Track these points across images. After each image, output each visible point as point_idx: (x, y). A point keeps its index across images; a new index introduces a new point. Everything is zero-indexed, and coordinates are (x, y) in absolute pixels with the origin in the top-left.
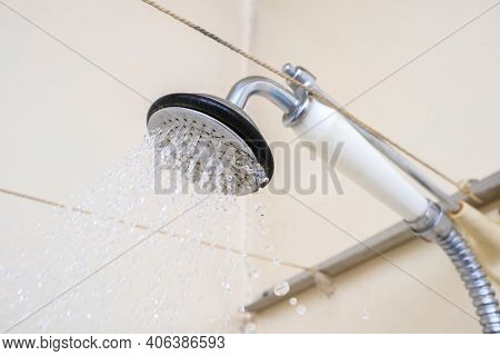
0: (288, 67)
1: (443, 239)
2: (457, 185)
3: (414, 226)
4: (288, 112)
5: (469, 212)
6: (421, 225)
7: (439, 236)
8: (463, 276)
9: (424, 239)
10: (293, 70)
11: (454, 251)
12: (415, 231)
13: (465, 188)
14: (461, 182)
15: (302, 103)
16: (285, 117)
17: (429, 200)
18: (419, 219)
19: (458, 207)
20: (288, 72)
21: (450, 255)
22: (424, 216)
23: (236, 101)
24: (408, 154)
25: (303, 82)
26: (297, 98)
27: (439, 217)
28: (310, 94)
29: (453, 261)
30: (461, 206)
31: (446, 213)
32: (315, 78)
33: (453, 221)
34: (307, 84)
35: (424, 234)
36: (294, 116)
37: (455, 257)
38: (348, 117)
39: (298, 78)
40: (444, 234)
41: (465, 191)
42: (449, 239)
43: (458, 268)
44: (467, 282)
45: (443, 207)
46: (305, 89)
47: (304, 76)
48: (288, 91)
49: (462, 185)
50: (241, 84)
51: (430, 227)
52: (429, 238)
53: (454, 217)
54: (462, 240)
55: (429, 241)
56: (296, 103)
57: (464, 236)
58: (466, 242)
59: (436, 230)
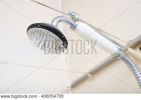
0: (70, 13)
1: (123, 59)
2: (126, 42)
3: (114, 56)
4: (71, 26)
5: (130, 50)
6: (116, 55)
7: (122, 58)
8: (131, 69)
9: (118, 60)
10: (71, 13)
11: (127, 62)
12: (115, 57)
13: (128, 43)
14: (127, 41)
15: (75, 23)
16: (71, 28)
17: (118, 48)
18: (115, 54)
19: (127, 49)
20: (70, 14)
21: (126, 63)
22: (117, 53)
23: (54, 24)
24: (110, 35)
25: (75, 16)
26: (73, 21)
27: (122, 53)
28: (77, 20)
29: (127, 65)
30: (128, 49)
31: (124, 51)
32: (78, 15)
33: (126, 53)
34: (76, 17)
35: (117, 58)
36: (73, 27)
37: (128, 64)
38: (90, 25)
39: (73, 15)
40: (124, 57)
41: (128, 44)
42: (125, 59)
43: (129, 67)
44: (132, 71)
45: (122, 49)
46: (76, 19)
47: (75, 14)
48: (70, 20)
49: (127, 42)
50: (55, 19)
51: (119, 56)
52: (119, 59)
53: (126, 52)
54: (129, 58)
55: (119, 60)
56: (73, 23)
57: (130, 57)
58: (131, 59)
59: (121, 56)
